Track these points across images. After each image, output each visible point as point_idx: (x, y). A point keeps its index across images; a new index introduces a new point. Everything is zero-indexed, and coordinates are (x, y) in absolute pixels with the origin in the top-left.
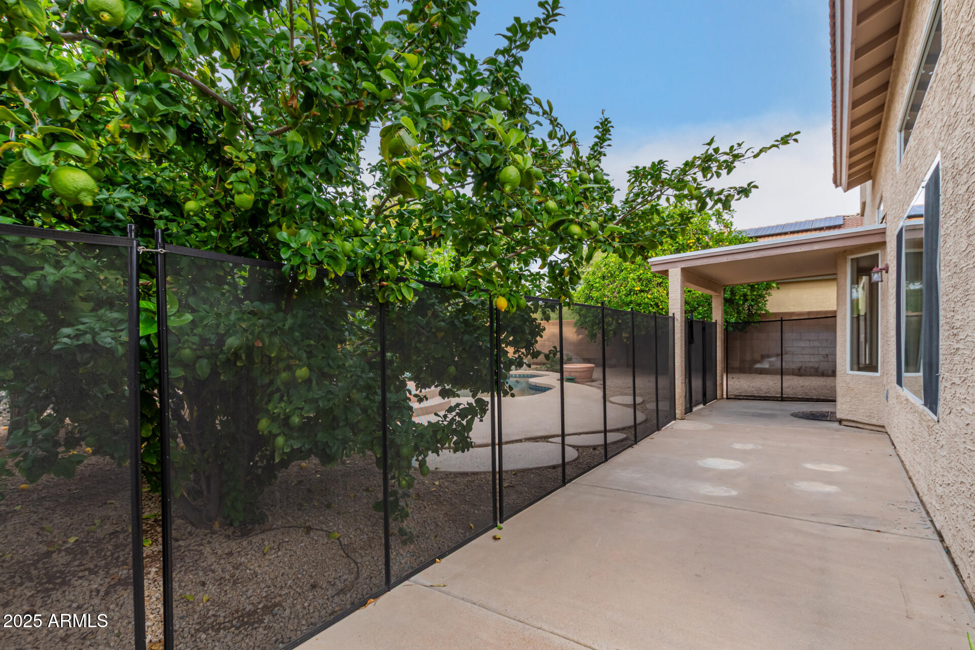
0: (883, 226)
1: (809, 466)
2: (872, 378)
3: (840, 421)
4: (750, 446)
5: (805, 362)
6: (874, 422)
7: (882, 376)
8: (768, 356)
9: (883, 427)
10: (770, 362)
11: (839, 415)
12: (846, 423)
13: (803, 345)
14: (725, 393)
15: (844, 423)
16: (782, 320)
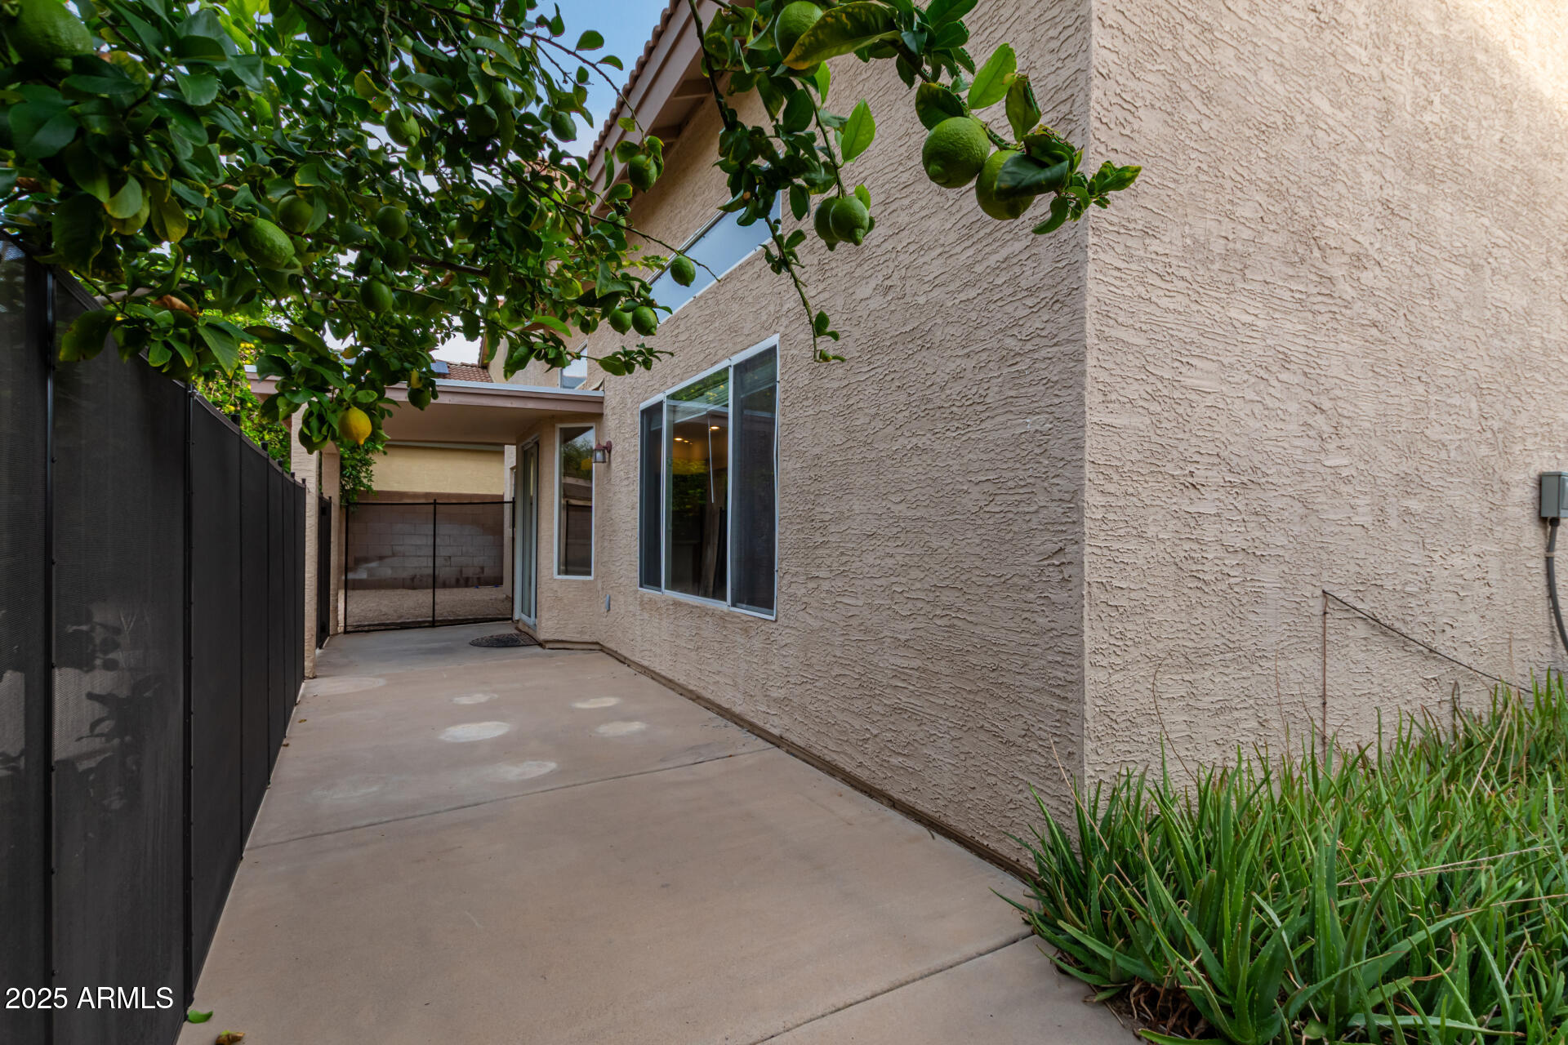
0: (599, 394)
1: (579, 705)
2: (584, 582)
3: (541, 644)
4: (481, 698)
5: (420, 568)
6: (587, 638)
7: (596, 579)
8: (367, 560)
9: (597, 643)
10: (369, 570)
11: (542, 636)
12: (551, 646)
13: (419, 542)
14: (342, 624)
15: (548, 646)
16: (435, 503)
